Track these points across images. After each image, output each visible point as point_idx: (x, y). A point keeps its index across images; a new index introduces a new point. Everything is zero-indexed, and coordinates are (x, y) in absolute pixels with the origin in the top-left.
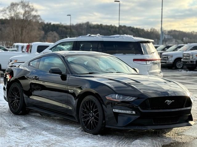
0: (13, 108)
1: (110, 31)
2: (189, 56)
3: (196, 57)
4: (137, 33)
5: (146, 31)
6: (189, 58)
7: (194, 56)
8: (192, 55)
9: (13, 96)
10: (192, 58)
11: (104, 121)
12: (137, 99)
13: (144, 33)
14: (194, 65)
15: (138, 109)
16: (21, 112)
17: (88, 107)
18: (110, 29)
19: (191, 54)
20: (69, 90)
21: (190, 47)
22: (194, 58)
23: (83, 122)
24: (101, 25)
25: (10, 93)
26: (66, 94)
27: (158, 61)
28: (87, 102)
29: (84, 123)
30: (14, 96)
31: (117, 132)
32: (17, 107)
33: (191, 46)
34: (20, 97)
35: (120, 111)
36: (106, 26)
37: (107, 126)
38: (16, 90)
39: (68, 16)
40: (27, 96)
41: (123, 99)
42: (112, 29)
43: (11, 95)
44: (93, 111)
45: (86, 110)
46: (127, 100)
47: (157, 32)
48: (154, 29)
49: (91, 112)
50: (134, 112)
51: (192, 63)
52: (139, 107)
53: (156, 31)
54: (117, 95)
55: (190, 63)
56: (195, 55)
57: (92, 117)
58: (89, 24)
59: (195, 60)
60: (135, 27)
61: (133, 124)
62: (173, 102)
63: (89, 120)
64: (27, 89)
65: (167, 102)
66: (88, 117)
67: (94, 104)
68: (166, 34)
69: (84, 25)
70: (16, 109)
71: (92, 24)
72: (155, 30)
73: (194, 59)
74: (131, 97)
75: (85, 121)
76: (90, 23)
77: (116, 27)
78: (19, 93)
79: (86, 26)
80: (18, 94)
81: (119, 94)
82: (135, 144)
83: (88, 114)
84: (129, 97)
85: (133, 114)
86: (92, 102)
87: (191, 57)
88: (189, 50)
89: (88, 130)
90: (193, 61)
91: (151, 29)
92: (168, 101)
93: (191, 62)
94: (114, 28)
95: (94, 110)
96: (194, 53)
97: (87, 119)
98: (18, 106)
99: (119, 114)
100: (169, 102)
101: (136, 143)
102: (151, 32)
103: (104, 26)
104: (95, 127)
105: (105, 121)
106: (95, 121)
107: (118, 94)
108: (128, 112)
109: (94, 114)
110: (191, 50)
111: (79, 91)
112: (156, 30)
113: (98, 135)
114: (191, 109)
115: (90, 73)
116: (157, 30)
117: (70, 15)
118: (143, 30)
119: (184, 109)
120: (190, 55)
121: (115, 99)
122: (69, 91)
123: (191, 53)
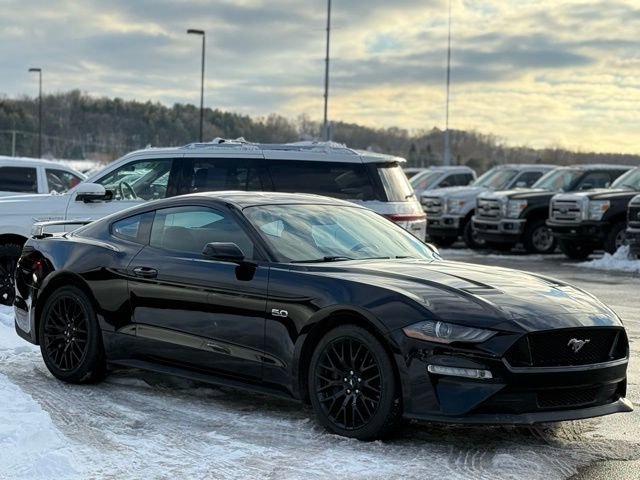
0: (58, 362)
1: (146, 120)
2: (439, 205)
3: (458, 207)
4: (228, 128)
5: (256, 124)
6: (440, 211)
7: (454, 203)
8: (449, 202)
9: (57, 327)
10: (449, 209)
11: (397, 401)
12: (496, 335)
13: (248, 129)
14: (453, 229)
15: (502, 363)
16: (88, 374)
17: (342, 359)
18: (147, 113)
19: (446, 199)
20: (273, 310)
21: (438, 177)
22: (453, 210)
23: (323, 405)
24: (117, 101)
25: (49, 317)
26: (260, 320)
27: (419, 221)
28: (338, 346)
29: (328, 407)
30: (62, 325)
31: (422, 433)
32: (76, 362)
33: (442, 174)
34: (85, 329)
35: (449, 371)
36: (134, 105)
37: (406, 415)
38: (71, 307)
39: (33, 73)
40: (113, 328)
41: (453, 335)
42: (153, 114)
43: (50, 323)
44: (357, 370)
45: (333, 368)
46: (467, 339)
47: (289, 127)
48: (280, 118)
49: (352, 373)
50: (488, 375)
51: (448, 226)
52: (504, 360)
53: (286, 124)
54: (438, 325)
55: (444, 225)
56: (458, 201)
57: (353, 390)
58: (80, 98)
59: (457, 217)
60: (223, 110)
61: (486, 408)
62: (587, 343)
63: (343, 397)
64: (112, 305)
65: (572, 345)
66: (341, 388)
67: (364, 350)
68: (315, 132)
69: (64, 101)
70: (70, 366)
71: (87, 97)
72: (282, 122)
73: (455, 214)
74: (479, 332)
75: (332, 400)
76: (82, 94)
77: (164, 110)
78: (85, 318)
79: (69, 105)
80: (80, 322)
81: (443, 321)
82: (502, 465)
83: (341, 381)
84: (472, 330)
85: (487, 381)
86: (356, 344)
87: (446, 207)
88: (435, 188)
89: (341, 428)
90: (452, 219)
91: (270, 119)
92: (577, 341)
93: (447, 221)
94: (159, 112)
95: (363, 369)
96: (455, 195)
97: (338, 395)
98: (80, 355)
99: (440, 380)
100: (577, 343)
101: (504, 463)
102: (269, 127)
103: (127, 104)
104: (366, 416)
105: (401, 401)
106: (366, 401)
107: (441, 321)
108: (471, 374)
109: (363, 379)
110: (442, 185)
111: (308, 315)
112: (285, 120)
113: (376, 442)
114: (626, 364)
115: (327, 260)
116: (290, 122)
117: (39, 70)
118: (246, 120)
119: (595, 367)
120: (443, 200)
121: (433, 334)
122: (271, 313)
123: (446, 195)
